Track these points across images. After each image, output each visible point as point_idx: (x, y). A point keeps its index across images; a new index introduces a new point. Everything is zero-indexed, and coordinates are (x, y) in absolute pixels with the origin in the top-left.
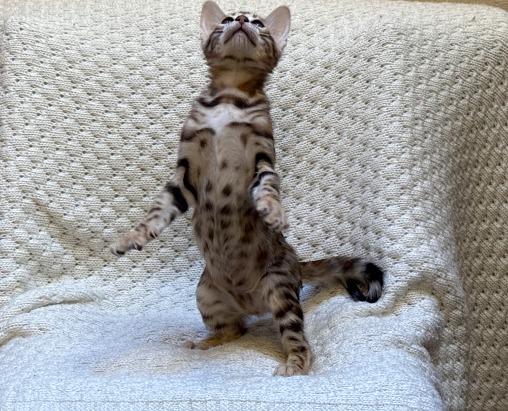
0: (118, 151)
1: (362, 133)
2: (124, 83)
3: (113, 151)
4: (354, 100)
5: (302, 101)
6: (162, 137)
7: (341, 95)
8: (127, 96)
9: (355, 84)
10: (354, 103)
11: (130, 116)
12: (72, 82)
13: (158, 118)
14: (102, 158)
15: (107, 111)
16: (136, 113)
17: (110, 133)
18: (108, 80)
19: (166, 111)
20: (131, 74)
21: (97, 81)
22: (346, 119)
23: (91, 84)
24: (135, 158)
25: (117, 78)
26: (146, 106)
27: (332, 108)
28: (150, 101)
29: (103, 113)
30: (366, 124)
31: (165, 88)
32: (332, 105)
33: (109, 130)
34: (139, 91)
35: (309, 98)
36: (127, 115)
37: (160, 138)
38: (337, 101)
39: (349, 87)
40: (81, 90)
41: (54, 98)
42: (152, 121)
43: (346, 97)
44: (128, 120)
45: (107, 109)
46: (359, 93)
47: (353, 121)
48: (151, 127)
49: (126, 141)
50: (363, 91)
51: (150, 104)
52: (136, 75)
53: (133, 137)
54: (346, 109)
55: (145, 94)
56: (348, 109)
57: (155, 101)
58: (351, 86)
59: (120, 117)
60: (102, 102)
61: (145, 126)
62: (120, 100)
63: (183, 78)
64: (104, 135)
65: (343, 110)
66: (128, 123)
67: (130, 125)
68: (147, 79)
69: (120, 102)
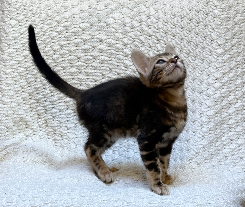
0: (58, 53)
1: (194, 51)
2: (61, 16)
3: (54, 52)
4: (190, 33)
5: (160, 32)
6: (81, 46)
7: (182, 30)
8: (63, 23)
9: (190, 24)
10: (190, 34)
11: (64, 34)
12: (32, 13)
13: (79, 35)
14: (48, 56)
15: (51, 31)
16: (67, 32)
17: (53, 43)
18: (52, 14)
19: (84, 32)
20: (65, 12)
21: (46, 14)
22: (185, 43)
23: (43, 15)
24: (67, 57)
25: (57, 13)
26: (73, 29)
27: (177, 37)
28: (75, 26)
29: (49, 31)
30: (196, 46)
31: (84, 20)
32: (177, 35)
33: (53, 41)
34: (69, 20)
35: (164, 31)
36: (62, 33)
37: (80, 47)
38: (180, 33)
39: (187, 26)
40: (37, 18)
41: (22, 21)
42: (76, 37)
43: (185, 31)
44: (63, 36)
45: (51, 29)
46: (193, 29)
47: (189, 44)
48: (75, 40)
49: (61, 48)
50: (195, 28)
51: (75, 27)
52: (68, 12)
53: (65, 45)
54: (185, 37)
55: (72, 22)
56: (186, 37)
57: (78, 26)
58: (188, 25)
59: (58, 34)
60: (49, 25)
61: (72, 40)
62: (59, 25)
63: (94, 15)
64: (50, 43)
65: (183, 38)
66: (63, 38)
67: (64, 38)
68: (74, 14)
69: (58, 26)
